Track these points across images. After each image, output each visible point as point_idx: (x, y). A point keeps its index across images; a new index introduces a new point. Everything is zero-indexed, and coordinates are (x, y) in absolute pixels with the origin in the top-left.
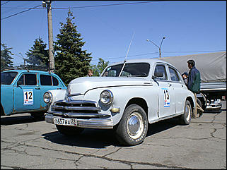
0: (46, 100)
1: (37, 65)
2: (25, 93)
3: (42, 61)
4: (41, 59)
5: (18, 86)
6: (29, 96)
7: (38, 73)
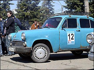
0: (89, 41)
1: (73, 10)
2: (68, 34)
3: (78, 7)
4: (77, 5)
5: (62, 29)
6: (71, 37)
7: (78, 17)
